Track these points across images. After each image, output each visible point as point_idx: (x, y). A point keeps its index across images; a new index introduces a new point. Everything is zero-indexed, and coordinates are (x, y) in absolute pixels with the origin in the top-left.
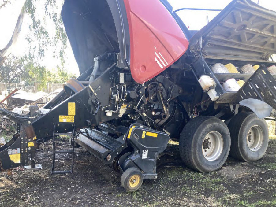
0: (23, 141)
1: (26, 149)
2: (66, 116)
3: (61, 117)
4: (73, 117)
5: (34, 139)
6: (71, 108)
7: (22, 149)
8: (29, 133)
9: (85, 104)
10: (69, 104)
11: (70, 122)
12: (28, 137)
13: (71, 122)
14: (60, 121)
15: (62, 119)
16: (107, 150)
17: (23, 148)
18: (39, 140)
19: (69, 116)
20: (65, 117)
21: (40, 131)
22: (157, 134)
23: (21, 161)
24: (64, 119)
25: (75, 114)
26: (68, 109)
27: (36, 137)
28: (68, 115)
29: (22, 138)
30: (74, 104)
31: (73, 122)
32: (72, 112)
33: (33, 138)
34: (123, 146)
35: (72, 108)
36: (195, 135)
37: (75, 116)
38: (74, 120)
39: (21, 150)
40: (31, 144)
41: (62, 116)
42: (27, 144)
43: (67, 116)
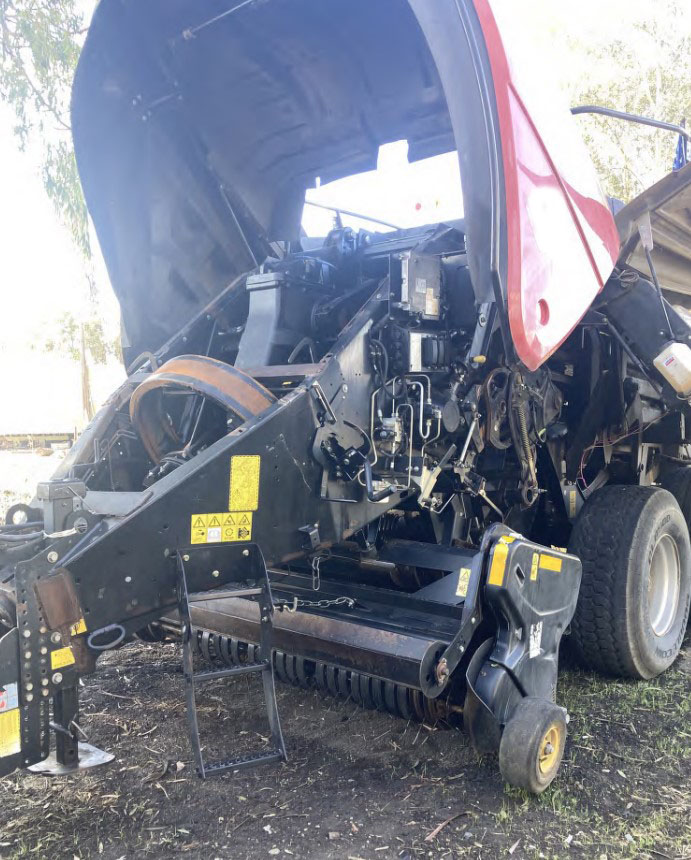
0: (30, 649)
1: (45, 682)
2: (219, 516)
3: (199, 520)
4: (250, 516)
5: (73, 633)
6: (241, 482)
7: (30, 687)
8: (53, 603)
9: (295, 461)
10: (237, 461)
11: (235, 538)
12: (48, 628)
13: (241, 539)
14: (196, 538)
15: (204, 530)
16: (431, 644)
17: (31, 681)
18: (99, 636)
19: (233, 515)
20: (215, 519)
21: (102, 590)
22: (561, 561)
23: (23, 744)
24: (209, 529)
25: (255, 506)
26: (232, 482)
27: (82, 620)
28: (228, 511)
29: (27, 634)
30: (254, 461)
31: (248, 538)
32: (246, 496)
33: (72, 628)
34: (473, 620)
35: (245, 477)
36: (632, 552)
37: (255, 514)
38: (249, 528)
39: (22, 692)
40: (63, 658)
41: (203, 517)
42: (48, 657)
43: (226, 515)
